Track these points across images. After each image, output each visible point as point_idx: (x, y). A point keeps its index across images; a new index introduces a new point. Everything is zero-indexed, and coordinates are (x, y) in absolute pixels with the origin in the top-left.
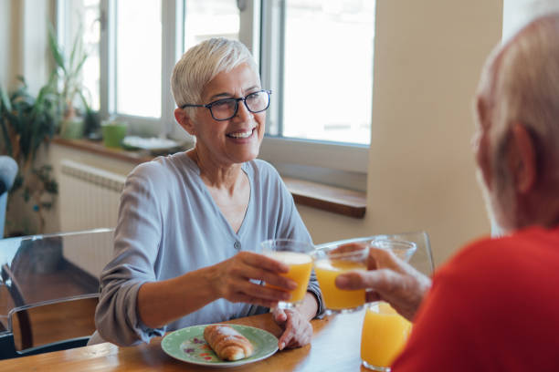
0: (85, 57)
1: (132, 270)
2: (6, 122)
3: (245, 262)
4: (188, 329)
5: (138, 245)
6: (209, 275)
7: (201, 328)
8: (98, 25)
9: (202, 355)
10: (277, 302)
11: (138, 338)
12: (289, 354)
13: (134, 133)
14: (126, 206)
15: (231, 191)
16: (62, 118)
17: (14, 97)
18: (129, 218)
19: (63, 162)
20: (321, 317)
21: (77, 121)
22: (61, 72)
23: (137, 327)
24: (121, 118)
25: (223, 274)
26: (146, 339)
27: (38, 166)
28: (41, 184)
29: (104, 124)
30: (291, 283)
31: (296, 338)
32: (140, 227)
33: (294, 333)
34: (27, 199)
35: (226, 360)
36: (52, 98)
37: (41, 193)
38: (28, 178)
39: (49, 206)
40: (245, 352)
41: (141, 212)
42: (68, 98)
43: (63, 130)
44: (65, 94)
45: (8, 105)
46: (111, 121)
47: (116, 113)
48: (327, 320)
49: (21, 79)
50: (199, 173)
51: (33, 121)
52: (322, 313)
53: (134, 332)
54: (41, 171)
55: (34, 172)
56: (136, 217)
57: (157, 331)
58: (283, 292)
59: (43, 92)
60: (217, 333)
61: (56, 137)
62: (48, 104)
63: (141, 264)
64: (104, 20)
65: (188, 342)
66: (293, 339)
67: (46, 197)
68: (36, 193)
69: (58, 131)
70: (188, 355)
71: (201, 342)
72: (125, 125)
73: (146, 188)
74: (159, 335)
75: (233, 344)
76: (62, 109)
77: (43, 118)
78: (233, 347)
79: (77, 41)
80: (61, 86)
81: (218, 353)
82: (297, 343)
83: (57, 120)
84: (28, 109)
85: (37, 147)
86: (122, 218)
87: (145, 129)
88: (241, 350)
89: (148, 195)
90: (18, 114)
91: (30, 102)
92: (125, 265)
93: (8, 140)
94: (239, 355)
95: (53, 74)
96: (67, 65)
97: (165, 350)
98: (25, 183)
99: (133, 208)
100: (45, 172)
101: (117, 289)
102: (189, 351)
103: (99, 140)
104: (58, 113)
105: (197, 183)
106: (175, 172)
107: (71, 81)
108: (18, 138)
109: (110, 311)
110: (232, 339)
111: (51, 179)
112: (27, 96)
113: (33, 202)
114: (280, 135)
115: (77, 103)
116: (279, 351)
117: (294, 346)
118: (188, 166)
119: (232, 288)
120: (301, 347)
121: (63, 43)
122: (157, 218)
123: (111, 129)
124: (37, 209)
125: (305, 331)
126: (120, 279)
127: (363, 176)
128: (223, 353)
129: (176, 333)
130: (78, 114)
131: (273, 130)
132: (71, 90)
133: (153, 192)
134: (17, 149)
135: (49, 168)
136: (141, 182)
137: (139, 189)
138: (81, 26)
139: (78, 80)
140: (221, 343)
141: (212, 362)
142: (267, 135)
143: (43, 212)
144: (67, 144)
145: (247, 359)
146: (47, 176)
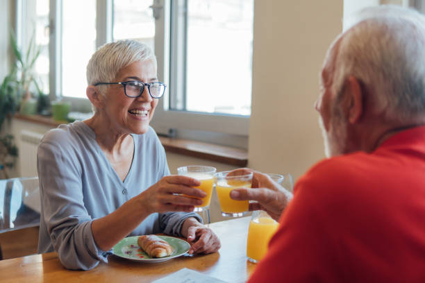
0: (38, 54)
7: (136, 238)
8: (48, 31)
9: (138, 255)
13: (75, 110)
16: (21, 100)
19: (22, 132)
21: (32, 102)
22: (19, 64)
24: (64, 99)
27: (2, 136)
28: (5, 149)
29: (53, 103)
35: (155, 257)
36: (13, 85)
37: (5, 155)
39: (12, 166)
40: (167, 251)
42: (26, 85)
43: (22, 109)
44: (23, 82)
46: (57, 102)
47: (61, 96)
54: (5, 139)
58: (197, 199)
59: (6, 80)
60: (147, 240)
61: (17, 114)
62: (10, 89)
64: (52, 27)
65: (127, 248)
67: (9, 159)
68: (2, 156)
69: (18, 109)
70: (128, 255)
71: (136, 247)
72: (69, 104)
75: (159, 247)
76: (21, 93)
77: (7, 100)
78: (160, 249)
79: (31, 43)
80: (19, 75)
81: (149, 253)
83: (17, 101)
85: (2, 121)
87: (84, 107)
88: (165, 250)
94: (163, 254)
95: (13, 67)
96: (24, 59)
100: (8, 140)
102: (128, 253)
103: (50, 115)
104: (18, 96)
105: (95, 146)
107: (27, 73)
110: (158, 243)
111: (12, 145)
114: (184, 109)
115: (32, 89)
121: (21, 44)
123: (59, 107)
124: (2, 168)
127: (246, 138)
128: (152, 252)
130: (33, 96)
131: (179, 106)
132: (28, 78)
135: (11, 137)
138: (34, 32)
139: (33, 71)
140: (151, 246)
141: (145, 259)
142: (175, 109)
143: (7, 170)
144: (24, 118)
145: (169, 256)
146: (10, 143)
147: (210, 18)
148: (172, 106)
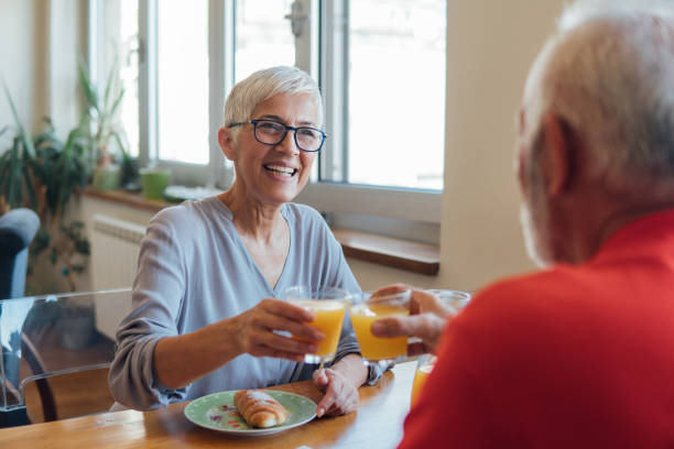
0: (122, 93)
1: (151, 325)
2: (30, 171)
3: (268, 311)
4: (217, 396)
5: (157, 297)
6: (230, 327)
7: (232, 394)
8: (135, 58)
9: (230, 422)
10: (303, 356)
11: (154, 401)
12: (330, 423)
13: (178, 182)
14: (146, 254)
15: (267, 240)
16: (94, 166)
17: (38, 141)
18: (149, 268)
19: (97, 218)
20: (372, 383)
21: (112, 169)
22: (94, 113)
23: (153, 387)
24: (163, 164)
25: (245, 325)
26: (165, 401)
27: (67, 223)
28: (71, 244)
29: (143, 171)
30: (318, 333)
31: (338, 405)
32: (161, 277)
33: (335, 398)
34: (54, 261)
35: (256, 427)
36: (83, 142)
37: (71, 254)
38: (56, 236)
39: (81, 270)
40: (277, 418)
41: (162, 261)
42: (102, 143)
43: (96, 181)
44: (98, 137)
45: (32, 151)
46: (151, 168)
47: (157, 159)
48: (378, 386)
49: (48, 121)
50: (231, 217)
51: (61, 169)
52: (373, 379)
53: (150, 392)
54: (71, 229)
55: (63, 229)
56: (157, 266)
57: (176, 392)
58: (309, 343)
59: (72, 135)
60: (247, 398)
61: (87, 188)
62: (79, 150)
63: (161, 317)
64: (143, 52)
65: (216, 409)
66: (334, 405)
67: (77, 259)
68: (66, 255)
69: (90, 181)
70: (214, 423)
71: (230, 409)
72: (168, 172)
73: (169, 234)
74: (179, 397)
75: (264, 410)
76: (94, 154)
77: (73, 167)
78: (264, 413)
79: (112, 76)
80: (94, 129)
81: (247, 420)
82: (339, 409)
83: (89, 168)
84: (56, 156)
85: (66, 199)
86: (141, 267)
87: (191, 178)
88: (273, 416)
89: (170, 242)
90: (44, 162)
91: (58, 148)
92: (143, 319)
93: (33, 194)
94: (270, 421)
95: (85, 114)
96: (101, 104)
97: (188, 417)
98: (52, 243)
99: (153, 257)
100: (75, 231)
101: (133, 346)
102: (215, 418)
103: (138, 191)
104: (90, 160)
105: (229, 231)
106: (202, 217)
107: (106, 124)
108: (44, 190)
109: (124, 370)
110: (263, 404)
111: (82, 237)
112: (54, 140)
113: (61, 266)
114: (345, 181)
115: (112, 148)
116: (317, 419)
117: (335, 413)
118: (218, 211)
119: (253, 340)
120: (343, 415)
121: (97, 79)
122: (180, 267)
123: (151, 177)
124: (66, 273)
125: (348, 396)
126: (137, 334)
128: (252, 419)
129: (203, 399)
130: (113, 161)
131: (337, 176)
132: (105, 133)
133: (176, 239)
134: (42, 202)
135: (80, 225)
136: (162, 227)
137: (162, 236)
138: (116, 58)
139: (114, 120)
140: (251, 409)
141: (242, 429)
142: (330, 181)
143: (74, 276)
144: (100, 196)
145: (280, 426)
146: (79, 235)
147: (410, 34)
148: (323, 176)
